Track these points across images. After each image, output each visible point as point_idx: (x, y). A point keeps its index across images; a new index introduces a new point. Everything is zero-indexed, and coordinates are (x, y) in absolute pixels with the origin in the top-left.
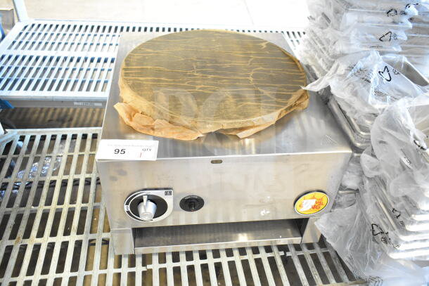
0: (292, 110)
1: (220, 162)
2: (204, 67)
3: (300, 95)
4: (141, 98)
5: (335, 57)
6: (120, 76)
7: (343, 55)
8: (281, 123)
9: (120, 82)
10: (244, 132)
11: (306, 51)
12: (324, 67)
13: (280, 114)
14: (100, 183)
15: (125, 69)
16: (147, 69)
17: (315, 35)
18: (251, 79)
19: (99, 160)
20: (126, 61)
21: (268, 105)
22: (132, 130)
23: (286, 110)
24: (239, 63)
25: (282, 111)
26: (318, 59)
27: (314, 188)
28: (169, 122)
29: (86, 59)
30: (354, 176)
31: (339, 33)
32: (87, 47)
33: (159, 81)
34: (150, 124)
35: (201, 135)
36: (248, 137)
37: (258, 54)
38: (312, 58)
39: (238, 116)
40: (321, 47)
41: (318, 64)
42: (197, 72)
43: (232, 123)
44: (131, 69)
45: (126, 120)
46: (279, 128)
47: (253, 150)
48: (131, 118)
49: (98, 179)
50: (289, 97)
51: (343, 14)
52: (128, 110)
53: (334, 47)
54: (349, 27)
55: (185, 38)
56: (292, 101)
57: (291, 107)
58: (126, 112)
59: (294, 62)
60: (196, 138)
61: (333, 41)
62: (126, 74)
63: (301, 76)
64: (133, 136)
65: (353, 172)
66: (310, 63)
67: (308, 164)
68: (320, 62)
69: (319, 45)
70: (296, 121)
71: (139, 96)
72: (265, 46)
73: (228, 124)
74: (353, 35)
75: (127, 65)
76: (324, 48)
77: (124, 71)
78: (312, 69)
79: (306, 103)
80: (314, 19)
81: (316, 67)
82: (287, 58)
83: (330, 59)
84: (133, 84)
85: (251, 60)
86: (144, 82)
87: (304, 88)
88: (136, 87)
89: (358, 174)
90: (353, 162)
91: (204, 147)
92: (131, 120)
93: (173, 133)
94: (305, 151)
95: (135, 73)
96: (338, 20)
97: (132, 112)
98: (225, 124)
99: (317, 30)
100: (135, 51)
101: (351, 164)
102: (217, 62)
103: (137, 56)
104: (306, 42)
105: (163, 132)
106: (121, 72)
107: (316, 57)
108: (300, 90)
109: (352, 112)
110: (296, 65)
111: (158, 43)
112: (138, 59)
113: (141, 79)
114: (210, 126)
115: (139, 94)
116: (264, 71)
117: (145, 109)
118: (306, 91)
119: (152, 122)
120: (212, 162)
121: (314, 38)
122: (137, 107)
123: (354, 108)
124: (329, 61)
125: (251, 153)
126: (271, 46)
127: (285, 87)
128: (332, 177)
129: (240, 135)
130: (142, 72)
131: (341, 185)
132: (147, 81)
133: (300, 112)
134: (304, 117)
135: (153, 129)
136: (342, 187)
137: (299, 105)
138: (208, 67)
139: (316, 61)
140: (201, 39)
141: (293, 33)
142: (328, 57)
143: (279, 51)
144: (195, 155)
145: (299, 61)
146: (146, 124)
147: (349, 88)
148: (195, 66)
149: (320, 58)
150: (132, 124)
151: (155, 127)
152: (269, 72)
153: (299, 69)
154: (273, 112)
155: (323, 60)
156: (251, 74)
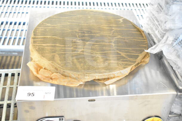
0: (139, 65)
1: (94, 100)
2: (84, 36)
3: (144, 56)
4: (44, 58)
5: (166, 31)
6: (30, 43)
7: (171, 30)
8: (132, 74)
9: (31, 47)
10: (109, 81)
11: (147, 24)
12: (159, 36)
13: (132, 69)
14: (16, 106)
15: (33, 38)
16: (48, 37)
17: (153, 15)
18: (113, 44)
19: (18, 100)
20: (34, 32)
21: (124, 62)
22: (38, 80)
23: (135, 66)
24: (105, 33)
25: (132, 67)
26: (155, 30)
27: (153, 115)
28: (62, 74)
29: (7, 23)
30: (178, 106)
31: (168, 17)
32: (8, 14)
33: (55, 46)
34: (50, 76)
35: (82, 83)
36: (112, 84)
37: (117, 27)
38: (152, 29)
39: (105, 71)
40: (157, 23)
41: (156, 34)
42: (79, 40)
43: (101, 76)
44: (37, 38)
45: (35, 73)
46: (131, 77)
47: (115, 93)
48: (37, 72)
49: (15, 104)
50: (137, 57)
51: (170, 5)
52: (36, 66)
53: (165, 25)
54: (174, 13)
55: (71, 16)
56: (139, 60)
57: (138, 63)
58: (35, 68)
59: (140, 32)
60: (78, 85)
61: (164, 21)
62: (34, 42)
63: (144, 42)
64: (39, 83)
65: (177, 104)
66: (151, 32)
67: (149, 101)
68: (157, 32)
69: (156, 22)
70: (141, 72)
71: (42, 57)
72: (122, 21)
73: (98, 76)
74: (177, 18)
75: (35, 35)
76: (159, 24)
77: (33, 40)
78: (152, 37)
79: (147, 60)
80: (153, 5)
81: (154, 35)
82: (135, 30)
83: (162, 31)
84: (39, 48)
85: (113, 31)
86: (46, 47)
87: (146, 51)
88: (41, 51)
89: (181, 105)
90: (177, 98)
91: (83, 90)
92: (38, 73)
93: (64, 81)
94: (147, 93)
95: (40, 41)
96: (168, 9)
97: (39, 68)
98: (97, 76)
99: (154, 13)
100: (40, 25)
101: (176, 99)
102: (91, 33)
103: (41, 29)
104: (148, 19)
105: (58, 81)
106: (31, 40)
107: (154, 29)
108: (144, 52)
109: (176, 67)
110: (142, 34)
111: (54, 20)
112: (41, 31)
113: (44, 45)
114: (88, 77)
115: (42, 56)
116: (122, 39)
117: (46, 66)
118: (148, 53)
119: (51, 75)
120: (89, 101)
121: (153, 17)
122: (42, 65)
123: (177, 65)
124: (162, 33)
125: (113, 95)
126: (126, 21)
127: (134, 50)
128: (164, 108)
129: (107, 83)
130: (44, 41)
131: (170, 112)
132: (47, 46)
133: (144, 66)
134: (147, 69)
135: (51, 79)
136: (171, 113)
137: (144, 62)
138: (86, 36)
139: (154, 31)
140: (81, 16)
141: (140, 4)
142: (161, 30)
143: (131, 24)
144: (77, 96)
145: (143, 32)
146: (47, 76)
147: (175, 53)
148: (77, 36)
149: (156, 29)
150: (39, 76)
151: (53, 78)
152: (124, 39)
153: (143, 37)
154: (127, 67)
155: (159, 32)
156: (113, 41)
